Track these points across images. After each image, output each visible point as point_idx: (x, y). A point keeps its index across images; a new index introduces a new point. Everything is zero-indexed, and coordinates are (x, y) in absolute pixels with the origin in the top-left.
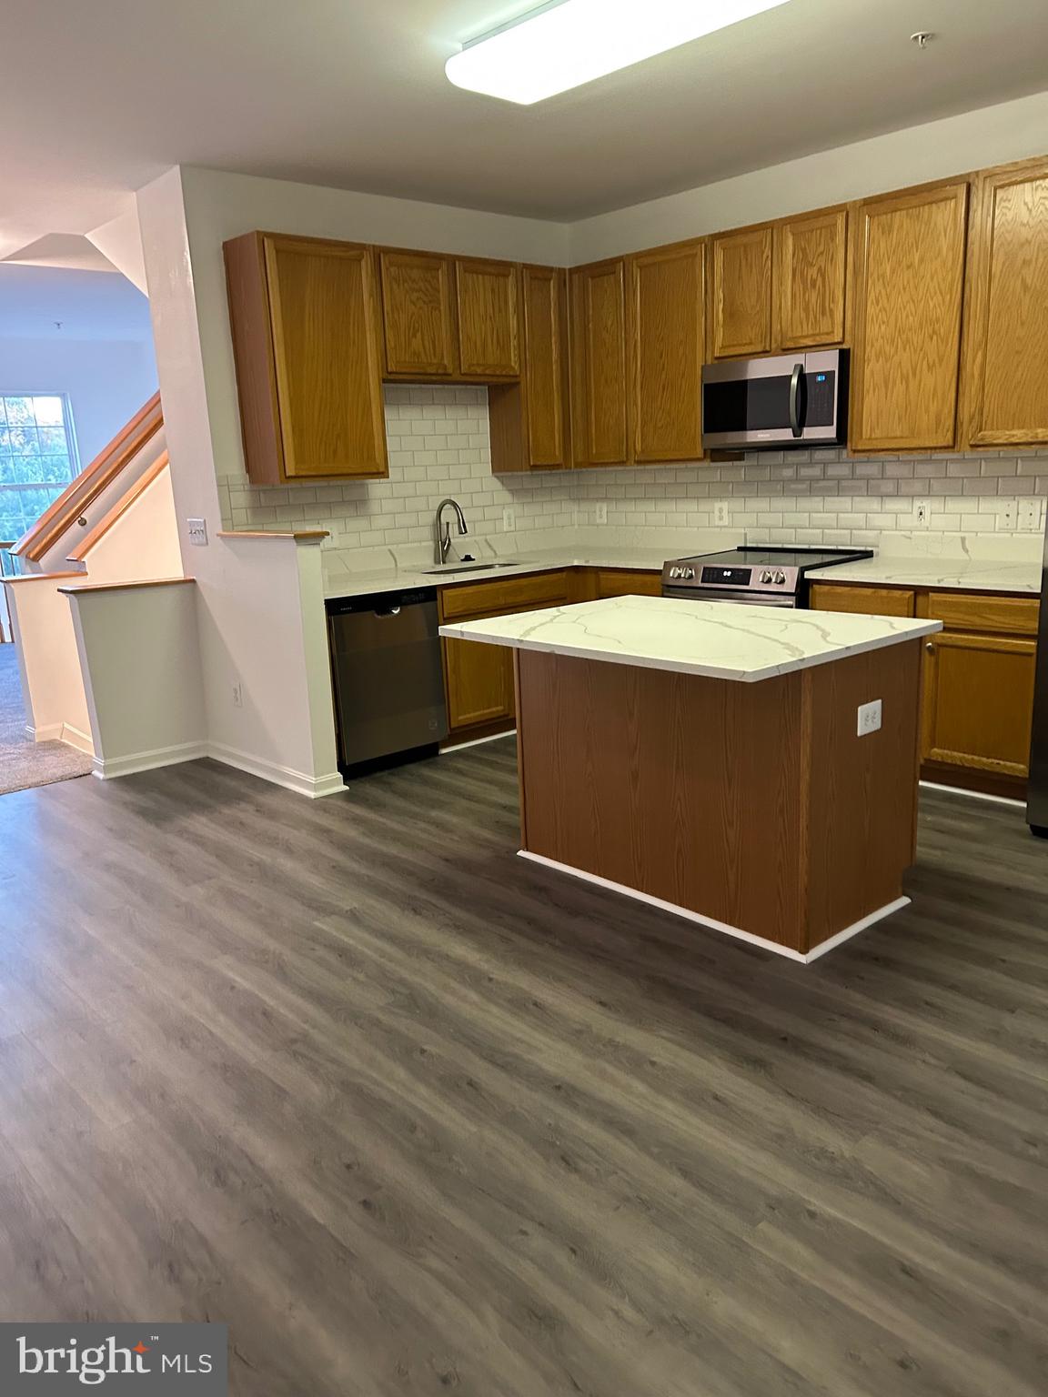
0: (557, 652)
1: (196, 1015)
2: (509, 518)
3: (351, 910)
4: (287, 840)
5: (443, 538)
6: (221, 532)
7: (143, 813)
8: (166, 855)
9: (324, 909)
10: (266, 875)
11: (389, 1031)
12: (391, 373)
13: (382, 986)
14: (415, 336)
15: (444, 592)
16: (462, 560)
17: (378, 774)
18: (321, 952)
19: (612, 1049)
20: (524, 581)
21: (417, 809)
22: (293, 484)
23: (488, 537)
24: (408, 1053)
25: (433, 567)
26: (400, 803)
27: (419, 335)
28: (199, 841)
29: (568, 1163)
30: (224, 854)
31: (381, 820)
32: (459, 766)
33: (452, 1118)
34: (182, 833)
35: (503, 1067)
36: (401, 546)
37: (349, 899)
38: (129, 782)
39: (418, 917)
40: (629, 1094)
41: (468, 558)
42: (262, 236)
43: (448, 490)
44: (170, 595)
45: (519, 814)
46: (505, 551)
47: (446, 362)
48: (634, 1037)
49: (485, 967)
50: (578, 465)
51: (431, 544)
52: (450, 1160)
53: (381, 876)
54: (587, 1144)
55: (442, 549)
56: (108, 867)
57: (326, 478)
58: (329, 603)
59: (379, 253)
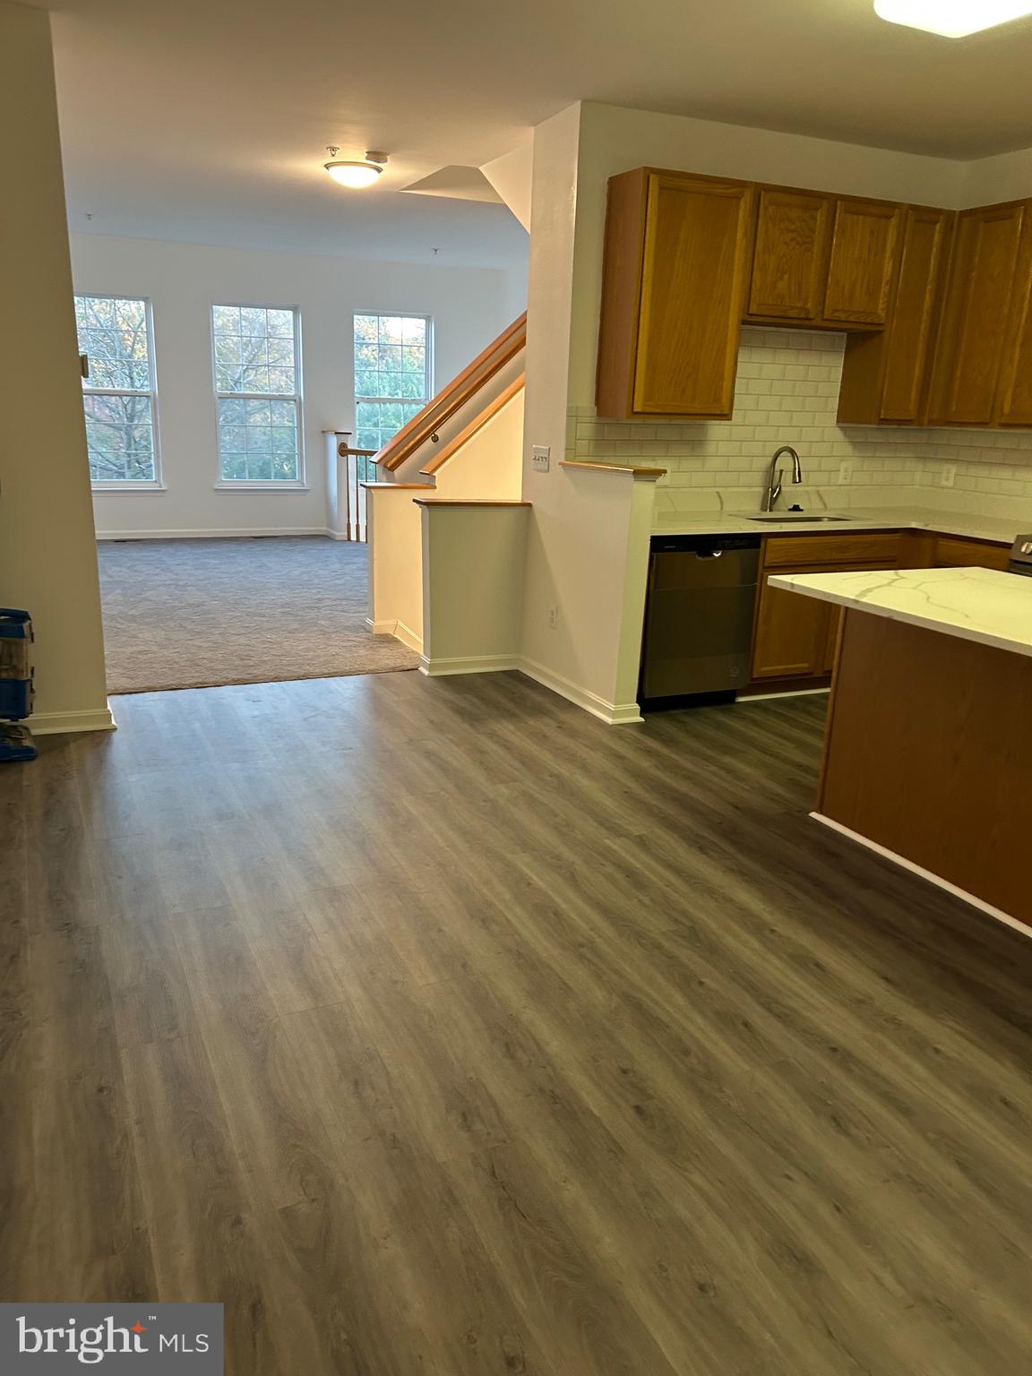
0: (896, 618)
1: (495, 901)
2: (846, 471)
3: (639, 836)
4: (585, 759)
5: (775, 484)
6: (563, 461)
7: (461, 712)
8: (478, 753)
9: (615, 830)
10: (563, 787)
11: (670, 957)
12: (751, 315)
13: (664, 912)
14: (781, 278)
15: (769, 540)
16: (790, 510)
17: (673, 712)
18: (609, 869)
19: (894, 1025)
20: (852, 538)
21: (709, 752)
22: (638, 421)
23: (821, 489)
24: (687, 981)
25: (759, 514)
26: (695, 744)
27: (786, 276)
28: (507, 746)
29: (838, 1125)
30: (527, 762)
31: (674, 756)
32: (757, 717)
33: (724, 1051)
34: (493, 736)
35: (779, 1017)
36: (729, 489)
37: (639, 825)
38: (449, 681)
39: (704, 856)
40: (910, 1076)
41: (796, 508)
42: (650, 171)
43: (786, 437)
44: (507, 515)
45: (817, 777)
46: (836, 505)
47: (809, 305)
48: (919, 1021)
49: (767, 917)
50: (931, 422)
51: (761, 490)
52: (721, 1090)
53: (671, 810)
54: (860, 1111)
55: (771, 498)
56: (429, 755)
57: (668, 417)
58: (654, 539)
59: (761, 190)
